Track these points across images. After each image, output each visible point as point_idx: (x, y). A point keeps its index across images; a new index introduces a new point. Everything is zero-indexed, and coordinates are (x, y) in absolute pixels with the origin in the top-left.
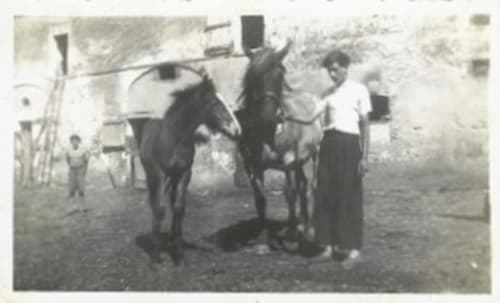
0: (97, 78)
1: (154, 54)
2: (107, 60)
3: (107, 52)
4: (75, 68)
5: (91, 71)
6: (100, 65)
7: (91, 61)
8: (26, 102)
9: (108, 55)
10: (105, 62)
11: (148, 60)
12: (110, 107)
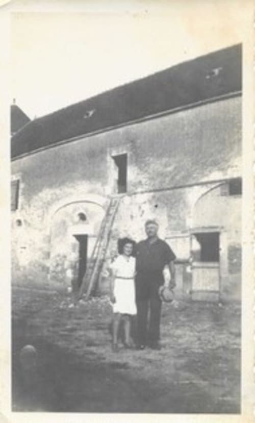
0: (158, 194)
1: (222, 170)
2: (170, 177)
3: (170, 169)
4: (135, 185)
5: (151, 188)
6: (161, 182)
7: (152, 179)
8: (83, 217)
9: (170, 173)
10: (167, 179)
11: (216, 175)
12: (174, 222)
